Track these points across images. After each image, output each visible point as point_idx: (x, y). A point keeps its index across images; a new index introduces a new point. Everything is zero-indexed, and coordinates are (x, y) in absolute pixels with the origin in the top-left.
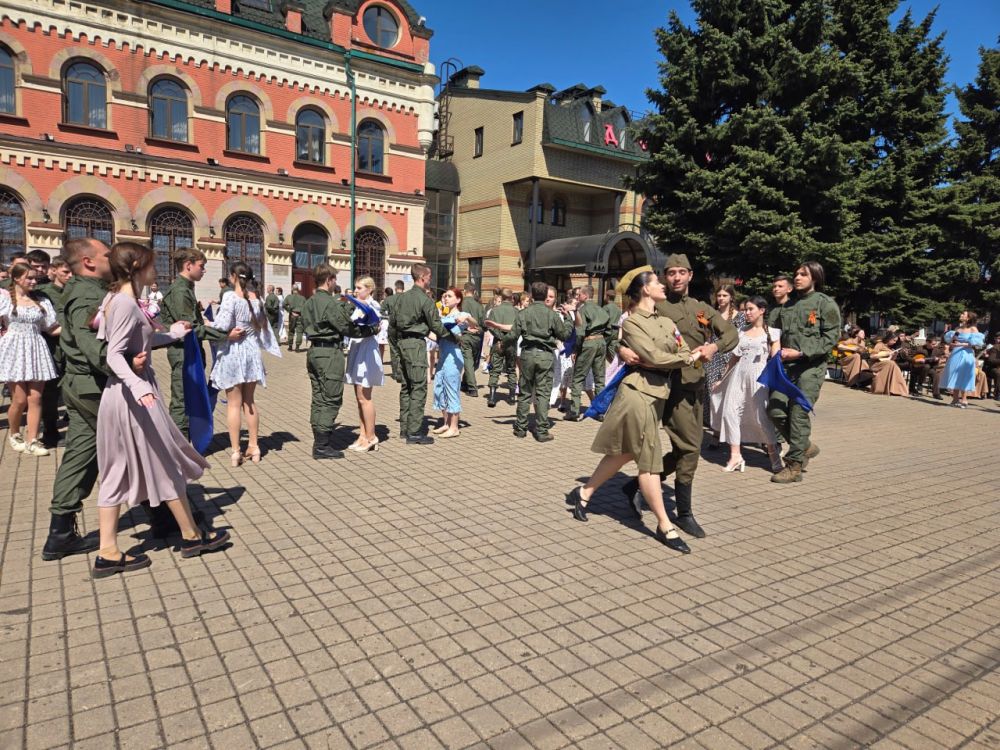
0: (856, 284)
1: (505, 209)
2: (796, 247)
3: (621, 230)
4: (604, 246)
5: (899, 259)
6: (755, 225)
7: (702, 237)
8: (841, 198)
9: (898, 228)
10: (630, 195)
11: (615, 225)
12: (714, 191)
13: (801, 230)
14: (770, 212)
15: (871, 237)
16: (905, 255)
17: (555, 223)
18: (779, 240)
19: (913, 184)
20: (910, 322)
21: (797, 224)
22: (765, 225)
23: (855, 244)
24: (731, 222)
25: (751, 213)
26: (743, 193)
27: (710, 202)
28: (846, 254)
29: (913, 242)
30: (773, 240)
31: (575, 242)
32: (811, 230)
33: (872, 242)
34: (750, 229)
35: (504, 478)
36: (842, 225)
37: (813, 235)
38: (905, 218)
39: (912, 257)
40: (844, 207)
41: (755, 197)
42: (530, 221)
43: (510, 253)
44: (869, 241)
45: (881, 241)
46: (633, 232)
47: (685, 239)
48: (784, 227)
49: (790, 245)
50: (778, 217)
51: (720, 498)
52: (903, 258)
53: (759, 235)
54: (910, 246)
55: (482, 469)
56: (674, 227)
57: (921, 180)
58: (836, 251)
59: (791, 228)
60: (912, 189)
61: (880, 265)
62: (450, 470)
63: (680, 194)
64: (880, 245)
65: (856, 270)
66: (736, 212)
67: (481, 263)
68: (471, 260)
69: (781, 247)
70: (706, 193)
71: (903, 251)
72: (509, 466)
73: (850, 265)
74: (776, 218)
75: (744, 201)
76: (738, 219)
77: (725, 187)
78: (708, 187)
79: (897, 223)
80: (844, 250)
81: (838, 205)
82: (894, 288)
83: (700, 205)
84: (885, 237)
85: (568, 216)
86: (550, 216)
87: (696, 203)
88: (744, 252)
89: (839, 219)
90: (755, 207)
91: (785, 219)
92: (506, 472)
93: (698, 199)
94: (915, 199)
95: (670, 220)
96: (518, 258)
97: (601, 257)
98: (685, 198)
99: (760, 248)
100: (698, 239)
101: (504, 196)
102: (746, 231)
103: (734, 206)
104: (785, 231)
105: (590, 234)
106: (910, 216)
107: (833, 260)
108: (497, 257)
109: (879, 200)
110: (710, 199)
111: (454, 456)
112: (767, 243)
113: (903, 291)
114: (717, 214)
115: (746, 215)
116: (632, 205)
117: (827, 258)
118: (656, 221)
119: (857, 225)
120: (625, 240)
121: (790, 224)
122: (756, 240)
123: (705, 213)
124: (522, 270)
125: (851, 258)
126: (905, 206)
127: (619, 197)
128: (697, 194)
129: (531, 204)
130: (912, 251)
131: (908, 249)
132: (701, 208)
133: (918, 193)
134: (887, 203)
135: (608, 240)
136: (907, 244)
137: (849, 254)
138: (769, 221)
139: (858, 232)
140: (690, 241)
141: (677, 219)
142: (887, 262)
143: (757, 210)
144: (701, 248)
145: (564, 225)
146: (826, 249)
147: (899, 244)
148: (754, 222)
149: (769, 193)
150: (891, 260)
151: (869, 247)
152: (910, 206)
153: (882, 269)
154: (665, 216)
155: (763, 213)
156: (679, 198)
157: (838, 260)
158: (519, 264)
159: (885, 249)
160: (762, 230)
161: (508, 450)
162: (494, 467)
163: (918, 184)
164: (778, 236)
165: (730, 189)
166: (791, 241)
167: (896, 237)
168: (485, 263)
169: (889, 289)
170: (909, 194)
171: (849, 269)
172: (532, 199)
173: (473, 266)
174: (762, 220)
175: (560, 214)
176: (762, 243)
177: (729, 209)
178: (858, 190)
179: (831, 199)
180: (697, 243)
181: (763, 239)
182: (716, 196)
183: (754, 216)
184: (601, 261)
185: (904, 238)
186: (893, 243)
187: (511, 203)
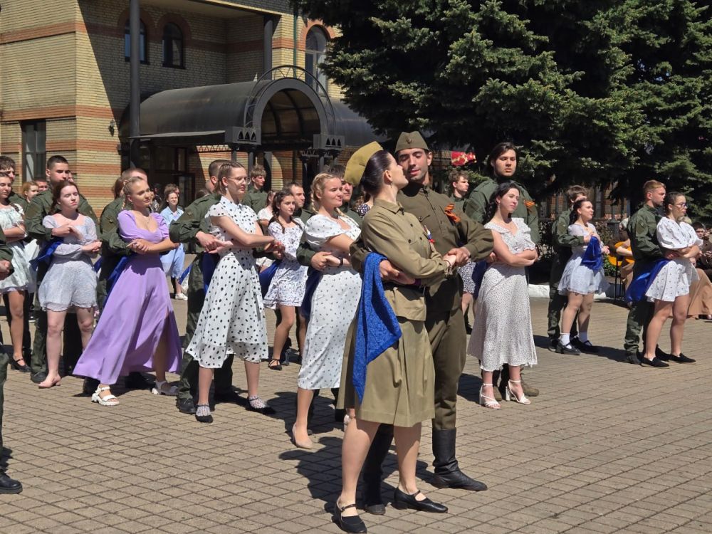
0: (633, 159)
1: (83, 40)
2: (552, 102)
3: (277, 75)
4: (253, 101)
5: (683, 120)
6: (494, 70)
7: (415, 88)
8: (609, 31)
9: (678, 78)
10: (287, 19)
11: (265, 68)
12: (430, 18)
13: (558, 77)
14: (513, 50)
15: (645, 88)
16: (690, 115)
17: (168, 63)
18: (528, 93)
19: (696, 13)
20: (702, 214)
21: (552, 68)
22: (506, 70)
23: (629, 99)
24: (458, 65)
25: (485, 52)
26: (473, 22)
27: (424, 35)
28: (621, 115)
29: (700, 96)
30: (520, 93)
31: (205, 94)
32: (570, 77)
33: (648, 97)
34: (486, 76)
35: (177, 504)
36: (610, 70)
37: (574, 86)
38: (688, 62)
39: (701, 118)
40: (614, 45)
41: (491, 29)
42: (128, 59)
43: (94, 112)
44: (644, 94)
45: (658, 94)
46: (295, 78)
47: (392, 91)
48: (534, 73)
49: (543, 99)
50: (525, 58)
51: (529, 502)
52: (689, 119)
53: (499, 85)
54: (698, 101)
55: (134, 490)
56: (372, 72)
57: (705, 7)
58: (606, 110)
59: (544, 74)
60: (695, 20)
61: (659, 129)
62: (76, 499)
63: (379, 22)
64: (658, 100)
65: (634, 137)
66: (464, 51)
67: (44, 129)
68: (25, 124)
69: (531, 103)
70: (418, 21)
71: (688, 109)
72: (177, 482)
73: (625, 131)
74: (522, 61)
75: (474, 34)
76: (468, 60)
77: (447, 12)
78: (422, 11)
79: (677, 70)
80: (616, 109)
81: (604, 42)
82: (678, 163)
83: (412, 40)
84: (664, 88)
85: (188, 51)
86: (157, 51)
87: (403, 36)
88: (478, 111)
89: (608, 61)
90: (491, 42)
91: (535, 61)
92: (175, 492)
93: (407, 30)
94: (699, 35)
95: (364, 62)
96: (108, 121)
97: (249, 118)
98: (387, 29)
99: (502, 104)
100: (411, 91)
101: (79, 17)
102: (480, 79)
103: (461, 41)
104: (536, 78)
105: (227, 82)
106: (694, 59)
107: (602, 123)
108: (73, 118)
109: (652, 35)
110: (425, 30)
111: (73, 473)
112: (511, 97)
113: (691, 168)
114: (437, 52)
115: (479, 54)
116: (291, 37)
117: (595, 121)
118: (344, 64)
119: (630, 69)
120: (285, 91)
121: (541, 68)
122: (496, 93)
123: (419, 52)
124: (116, 139)
125: (626, 120)
126: (687, 44)
127: (269, 23)
128: (405, 22)
129: (128, 32)
130: (700, 109)
131: (695, 106)
132: (412, 45)
133: (702, 26)
134: (663, 41)
135: (259, 91)
136: (693, 98)
137: (624, 115)
138: (512, 64)
139: (631, 81)
140: (399, 95)
141: (375, 60)
142: (668, 125)
143: (494, 48)
144: (416, 107)
145: (182, 67)
146: (594, 107)
147: (682, 99)
148: (491, 65)
149: (511, 23)
150: (673, 122)
151: (645, 103)
152: (694, 45)
153: (662, 135)
154: (356, 56)
155: (504, 52)
156: (378, 29)
157: (610, 123)
158: (111, 129)
159: (665, 107)
160: (502, 77)
161: (167, 453)
162: (152, 485)
163: (702, 13)
164: (526, 86)
165: (453, 16)
166: (545, 94)
167: (679, 89)
168: (51, 128)
169: (672, 165)
170: (692, 27)
171: (625, 137)
172: (128, 23)
173: (29, 135)
174: (502, 63)
175: (175, 48)
176: (504, 96)
177: (454, 45)
178: (628, 19)
179: (597, 33)
180: (409, 97)
181: (505, 92)
182: (433, 26)
183: (490, 56)
184: (250, 125)
185: (688, 90)
186: (675, 97)
187: (92, 29)
